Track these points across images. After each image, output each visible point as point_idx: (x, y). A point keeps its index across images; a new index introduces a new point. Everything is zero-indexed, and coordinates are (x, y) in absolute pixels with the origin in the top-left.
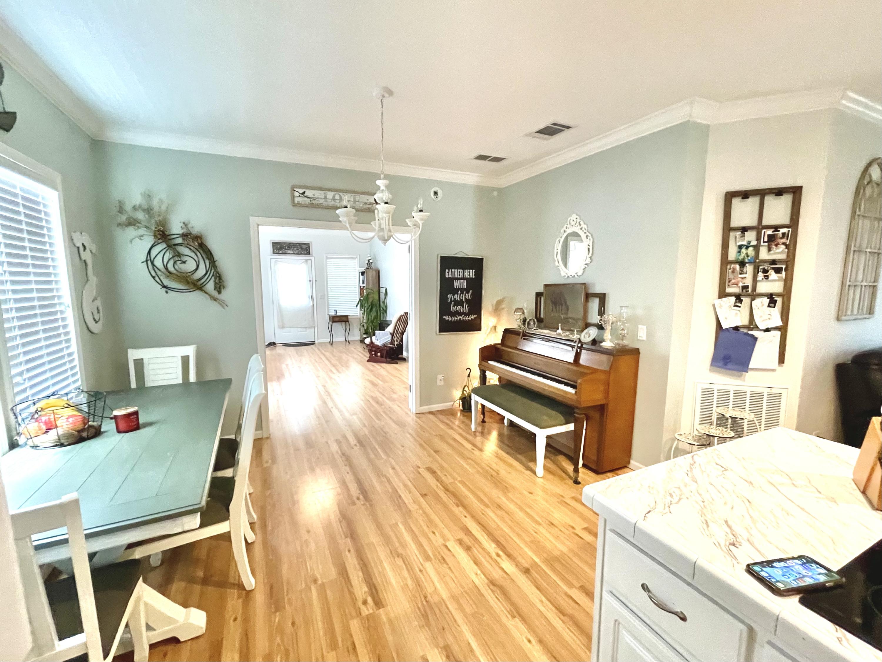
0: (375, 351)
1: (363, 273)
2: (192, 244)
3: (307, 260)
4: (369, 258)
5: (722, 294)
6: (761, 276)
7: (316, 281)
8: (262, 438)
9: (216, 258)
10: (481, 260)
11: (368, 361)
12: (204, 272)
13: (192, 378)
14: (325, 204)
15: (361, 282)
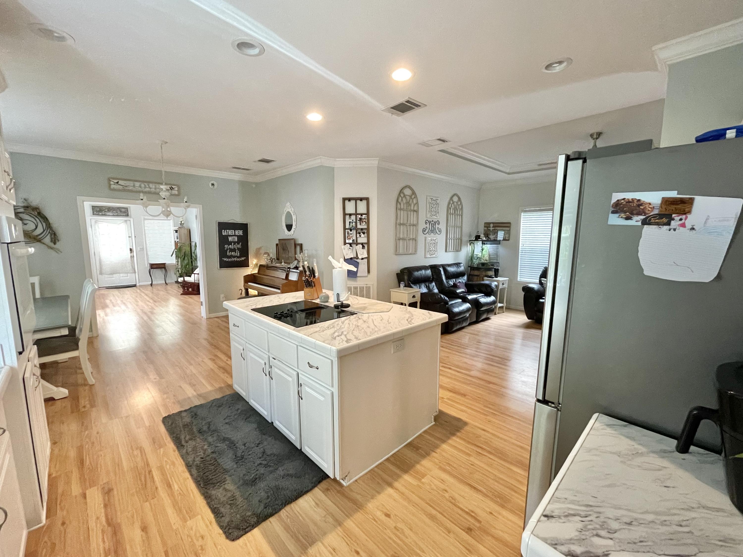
0: (187, 287)
1: (176, 231)
2: (33, 213)
3: (126, 221)
4: (181, 220)
5: (345, 243)
6: (358, 235)
7: (135, 237)
8: (92, 337)
9: (51, 221)
10: (247, 224)
11: (182, 294)
12: (42, 230)
13: (38, 295)
14: (134, 189)
15: (176, 238)
